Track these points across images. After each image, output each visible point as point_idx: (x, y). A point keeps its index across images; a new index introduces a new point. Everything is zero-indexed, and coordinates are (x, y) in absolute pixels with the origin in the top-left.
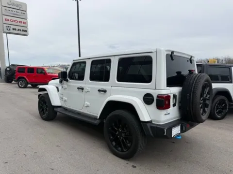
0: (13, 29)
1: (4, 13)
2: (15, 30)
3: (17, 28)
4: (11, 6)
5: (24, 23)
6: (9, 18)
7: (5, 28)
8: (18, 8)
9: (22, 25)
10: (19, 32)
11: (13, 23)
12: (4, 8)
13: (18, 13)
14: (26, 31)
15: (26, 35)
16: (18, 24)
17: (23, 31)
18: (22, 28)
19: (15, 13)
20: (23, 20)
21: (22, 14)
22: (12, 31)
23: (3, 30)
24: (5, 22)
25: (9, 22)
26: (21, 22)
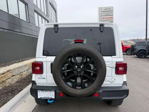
4: (106, 10)
6: (104, 17)
8: (109, 10)
9: (111, 19)
11: (106, 19)
12: (102, 12)
14: (112, 22)
16: (109, 19)
17: (111, 22)
19: (108, 13)
21: (111, 13)
24: (102, 19)
25: (104, 19)
26: (110, 18)
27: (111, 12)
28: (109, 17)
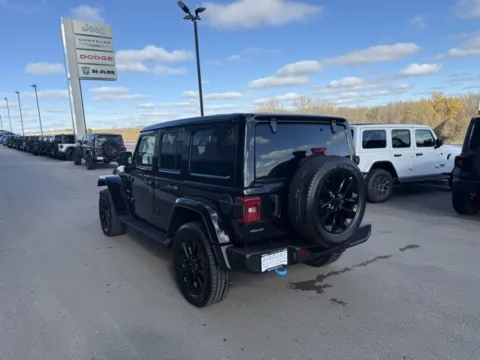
0: (94, 71)
1: (78, 45)
2: (97, 72)
3: (99, 68)
4: (88, 33)
5: (110, 59)
6: (87, 53)
7: (81, 71)
8: (99, 34)
10: (103, 76)
11: (94, 61)
13: (99, 44)
14: (113, 72)
15: (114, 80)
16: (101, 61)
17: (108, 72)
18: (106, 69)
19: (95, 43)
20: (107, 55)
21: (107, 45)
22: (92, 75)
23: (78, 74)
24: (80, 60)
25: (86, 60)
26: (104, 58)
27: (106, 40)
28: (100, 54)
